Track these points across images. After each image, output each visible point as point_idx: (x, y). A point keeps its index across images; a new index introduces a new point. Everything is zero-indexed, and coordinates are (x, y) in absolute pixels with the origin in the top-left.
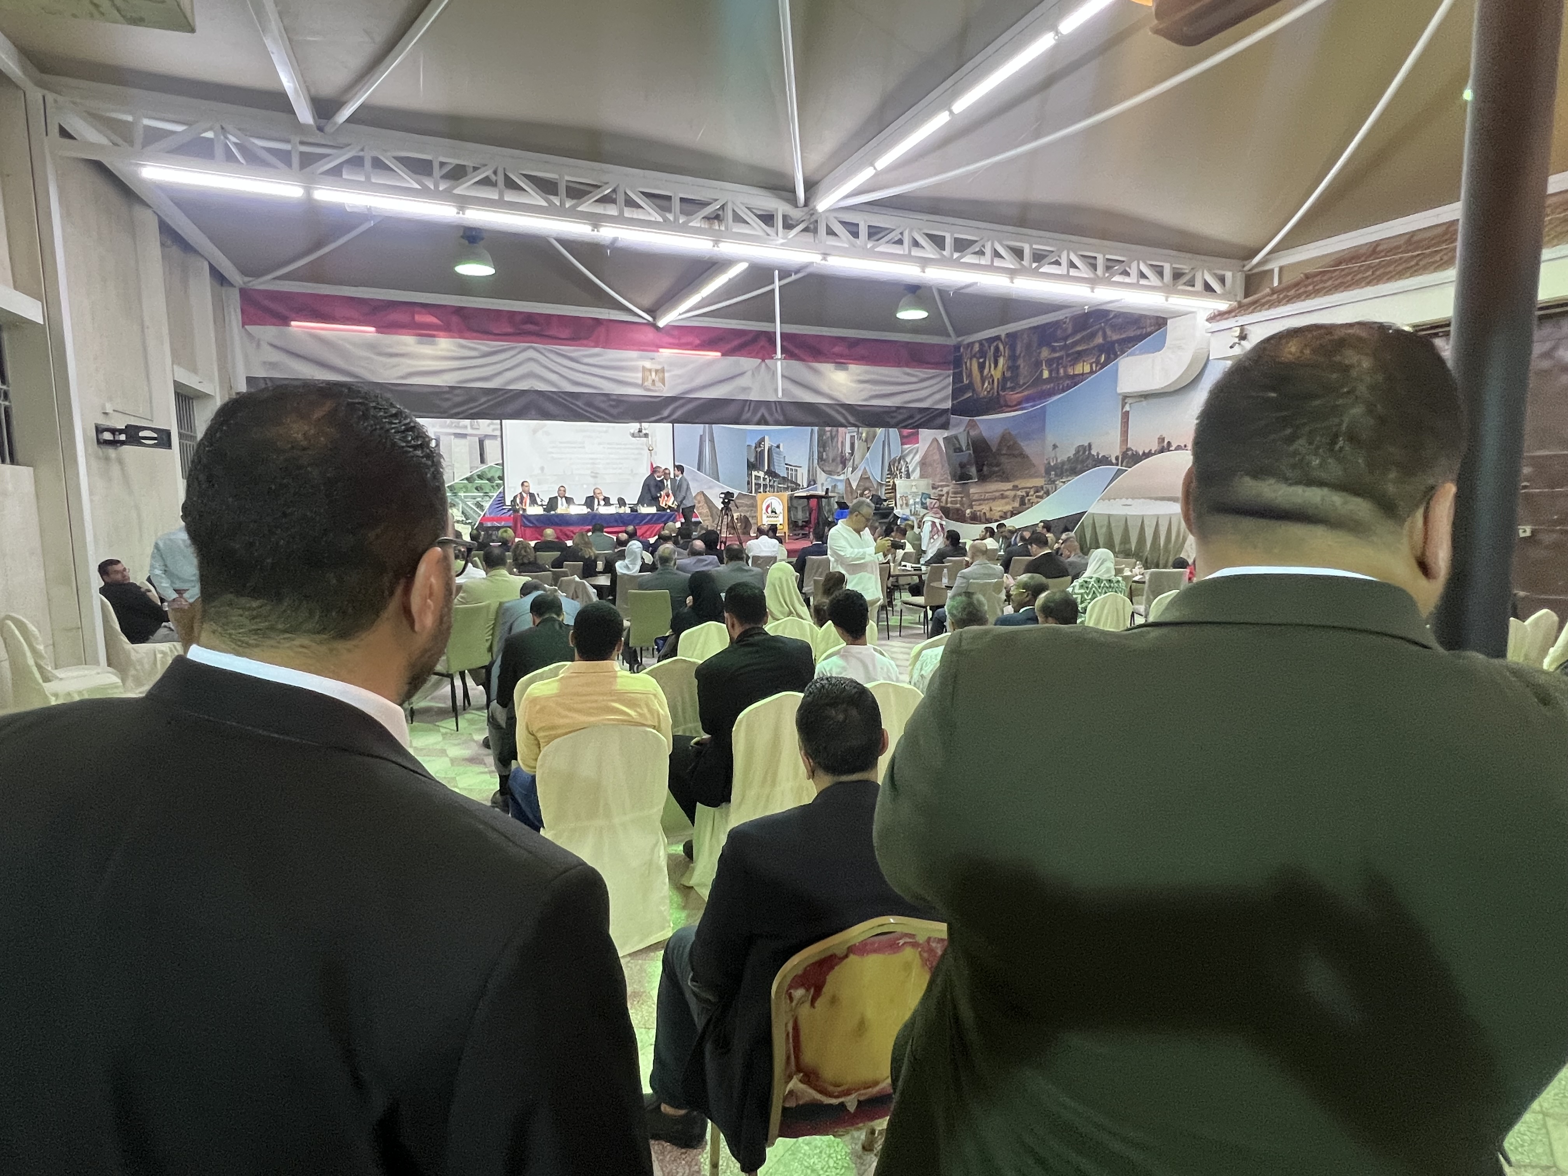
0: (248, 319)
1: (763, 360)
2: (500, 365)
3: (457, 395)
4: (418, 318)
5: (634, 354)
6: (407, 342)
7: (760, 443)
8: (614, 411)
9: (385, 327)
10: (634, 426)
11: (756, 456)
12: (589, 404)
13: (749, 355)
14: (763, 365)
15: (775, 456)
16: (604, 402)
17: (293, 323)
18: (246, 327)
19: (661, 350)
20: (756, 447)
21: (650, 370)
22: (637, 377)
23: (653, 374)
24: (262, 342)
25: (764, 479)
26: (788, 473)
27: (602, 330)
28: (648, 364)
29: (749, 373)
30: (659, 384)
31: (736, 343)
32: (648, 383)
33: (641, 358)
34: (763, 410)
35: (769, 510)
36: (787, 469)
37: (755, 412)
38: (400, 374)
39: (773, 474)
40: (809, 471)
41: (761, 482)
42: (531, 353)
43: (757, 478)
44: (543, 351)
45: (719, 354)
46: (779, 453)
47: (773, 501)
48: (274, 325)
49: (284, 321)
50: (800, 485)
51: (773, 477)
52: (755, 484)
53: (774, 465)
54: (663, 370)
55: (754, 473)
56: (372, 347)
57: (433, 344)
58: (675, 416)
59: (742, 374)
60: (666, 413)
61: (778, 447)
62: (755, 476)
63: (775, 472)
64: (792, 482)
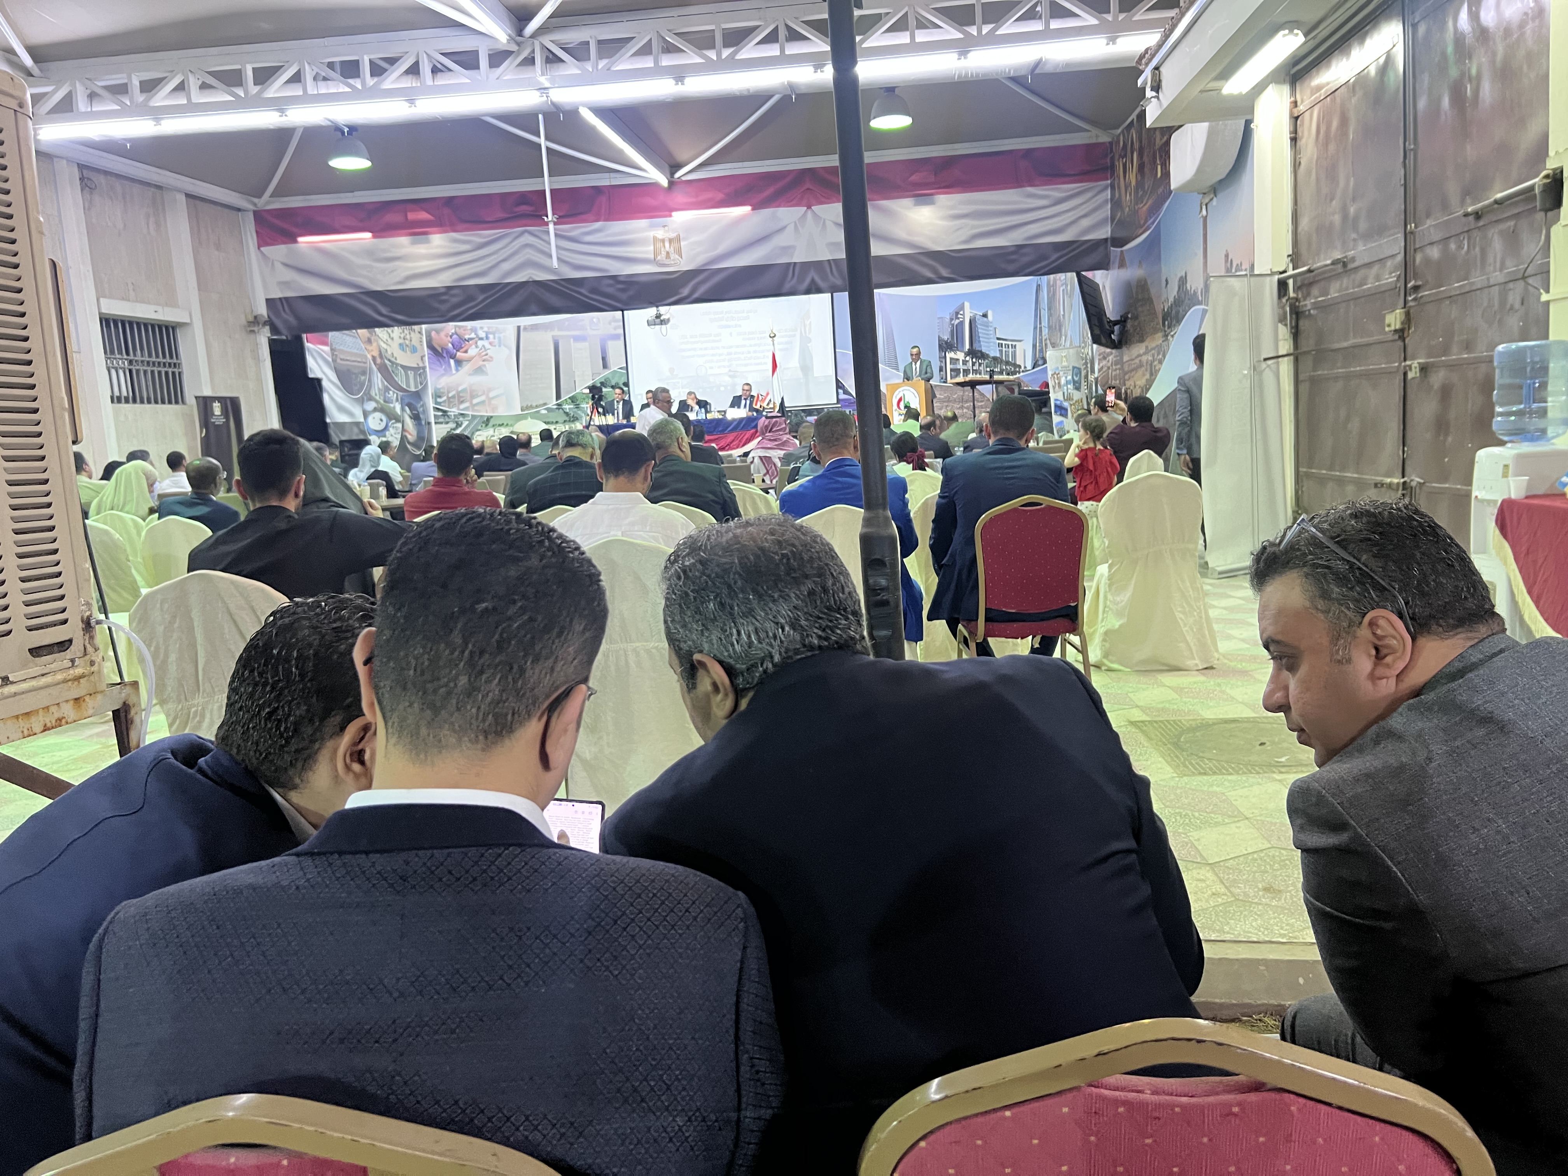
0: (263, 241)
1: (809, 207)
2: (495, 256)
3: (454, 296)
4: (411, 216)
5: (643, 223)
6: (402, 243)
7: (957, 313)
8: (624, 296)
9: (379, 231)
10: (652, 311)
11: (952, 331)
12: (594, 291)
13: (790, 203)
14: (809, 212)
15: (981, 330)
16: (611, 286)
17: (300, 239)
18: (262, 249)
19: (674, 214)
20: (951, 319)
21: (663, 241)
22: (648, 251)
23: (667, 245)
24: (275, 263)
25: (965, 362)
26: (1001, 351)
27: (603, 199)
28: (660, 234)
29: (791, 228)
30: (674, 256)
31: (770, 191)
32: (661, 257)
33: (652, 226)
34: (812, 274)
35: (902, 405)
36: (1000, 345)
37: (801, 280)
38: (398, 279)
39: (979, 355)
40: (1034, 346)
41: (960, 366)
42: (527, 239)
43: (954, 361)
44: (537, 233)
45: (748, 208)
46: (987, 325)
47: (905, 392)
48: (284, 243)
49: (291, 238)
50: (1020, 367)
51: (978, 358)
52: (951, 370)
53: (979, 341)
54: (678, 239)
55: (950, 355)
56: (370, 253)
57: (428, 242)
58: (696, 295)
59: (783, 229)
60: (685, 291)
61: (985, 316)
62: (951, 359)
63: (981, 352)
64: (1007, 363)
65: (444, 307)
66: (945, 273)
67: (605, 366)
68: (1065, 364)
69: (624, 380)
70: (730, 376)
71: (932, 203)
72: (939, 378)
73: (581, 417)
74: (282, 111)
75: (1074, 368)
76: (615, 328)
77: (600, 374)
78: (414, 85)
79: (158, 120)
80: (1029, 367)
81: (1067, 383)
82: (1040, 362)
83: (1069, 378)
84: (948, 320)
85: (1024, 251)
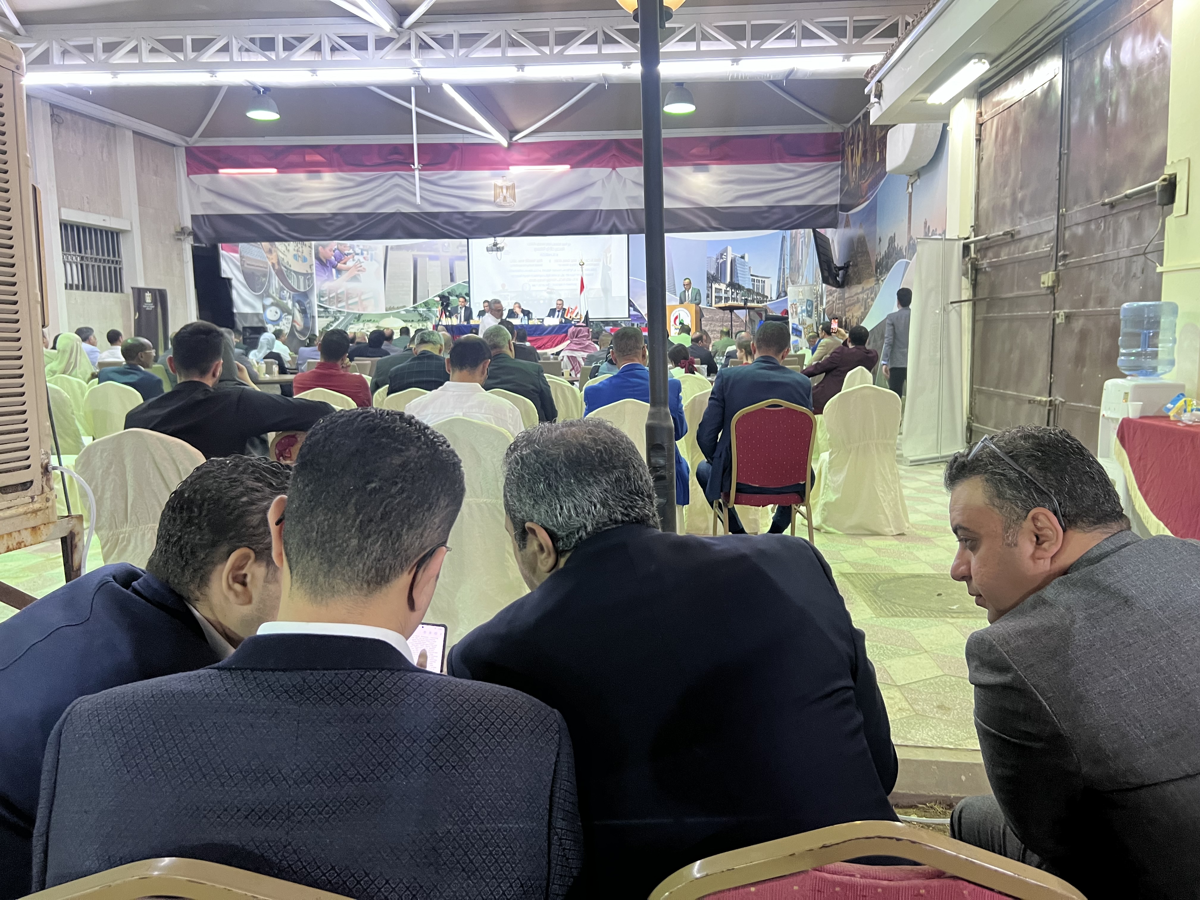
0: (191, 170)
1: (614, 169)
2: (371, 192)
3: (339, 220)
4: (308, 158)
5: (486, 173)
6: (300, 178)
7: (722, 255)
8: (469, 228)
9: (283, 168)
10: (490, 241)
11: (717, 268)
12: (447, 222)
13: (601, 164)
14: (614, 172)
15: (739, 268)
16: (459, 219)
17: (221, 171)
18: (191, 176)
19: (511, 167)
20: (717, 259)
21: (502, 188)
22: (489, 194)
23: (505, 191)
24: (201, 187)
25: (726, 292)
26: (753, 285)
27: (457, 154)
28: (500, 182)
29: (599, 183)
30: (509, 200)
31: (586, 154)
32: (500, 200)
33: (494, 176)
34: (614, 219)
35: (678, 322)
36: (753, 280)
37: (605, 223)
38: (296, 205)
39: (737, 287)
40: (779, 282)
41: (723, 295)
42: (397, 180)
43: (718, 290)
44: (405, 177)
45: (568, 167)
46: (744, 264)
47: (680, 312)
48: (208, 173)
49: (214, 170)
50: (767, 297)
51: (736, 289)
52: (716, 297)
53: (738, 277)
54: (513, 187)
55: (715, 286)
56: (275, 184)
57: (320, 178)
58: (525, 230)
59: (592, 184)
60: (517, 227)
61: (743, 257)
62: (716, 288)
63: (738, 284)
64: (758, 294)
65: (330, 229)
66: (714, 224)
67: (452, 280)
68: (801, 297)
69: (466, 291)
70: (548, 293)
71: (707, 171)
72: (706, 302)
73: (432, 318)
74: (213, 73)
75: (808, 300)
76: (462, 251)
77: (448, 286)
78: (316, 59)
79: (115, 75)
80: (774, 298)
81: (802, 311)
82: (782, 295)
83: (804, 308)
84: (714, 259)
85: (775, 210)
